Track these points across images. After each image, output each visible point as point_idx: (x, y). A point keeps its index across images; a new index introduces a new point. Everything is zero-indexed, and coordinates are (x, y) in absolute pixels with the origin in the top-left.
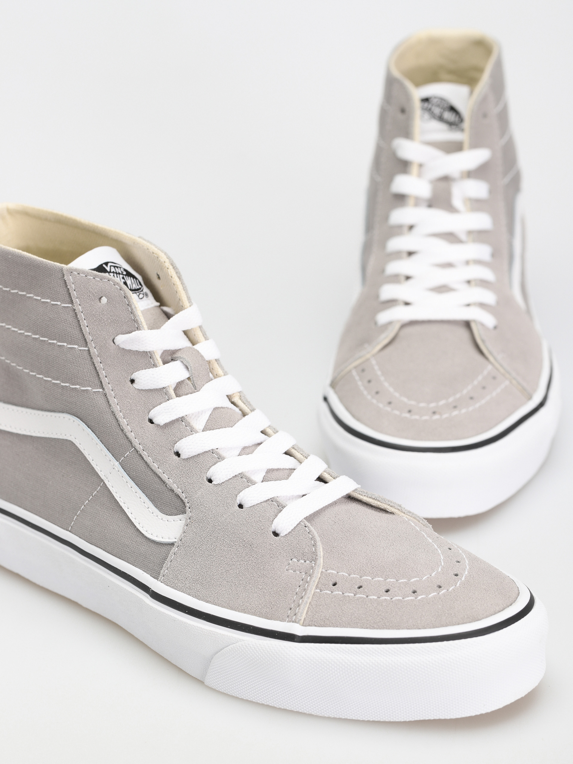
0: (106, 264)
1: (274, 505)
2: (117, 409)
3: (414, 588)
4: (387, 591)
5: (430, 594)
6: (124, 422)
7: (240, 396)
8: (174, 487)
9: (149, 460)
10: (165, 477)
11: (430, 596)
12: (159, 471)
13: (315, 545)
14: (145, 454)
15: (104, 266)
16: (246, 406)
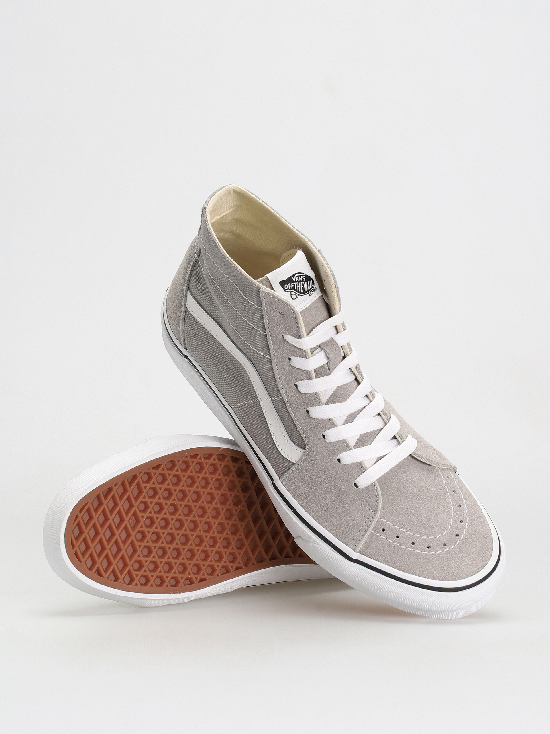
0: (293, 276)
1: (359, 466)
2: (276, 372)
3: (429, 545)
4: (413, 544)
5: (438, 551)
6: (279, 382)
7: (356, 367)
8: (302, 432)
9: (290, 410)
10: (297, 423)
11: (438, 552)
12: (295, 419)
13: (377, 502)
14: (288, 404)
15: (292, 277)
16: (359, 374)
